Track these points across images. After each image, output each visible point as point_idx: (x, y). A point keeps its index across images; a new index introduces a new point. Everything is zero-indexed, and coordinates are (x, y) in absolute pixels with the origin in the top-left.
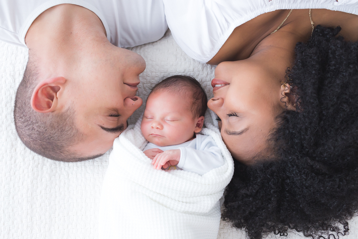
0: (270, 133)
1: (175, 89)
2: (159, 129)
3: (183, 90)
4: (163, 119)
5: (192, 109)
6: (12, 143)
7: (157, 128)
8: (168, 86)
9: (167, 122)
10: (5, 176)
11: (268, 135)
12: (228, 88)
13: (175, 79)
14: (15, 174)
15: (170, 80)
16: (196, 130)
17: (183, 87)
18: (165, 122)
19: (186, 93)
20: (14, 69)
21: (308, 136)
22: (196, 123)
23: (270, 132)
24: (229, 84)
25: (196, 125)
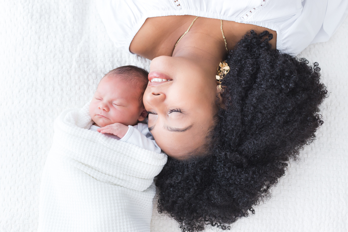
0: (208, 131)
1: (128, 77)
2: (105, 111)
3: (135, 80)
4: (111, 103)
5: (139, 98)
6: (33, 126)
7: (104, 110)
8: (122, 73)
9: (114, 105)
10: (27, 154)
11: (207, 132)
12: (172, 83)
13: (130, 69)
14: (36, 153)
15: (125, 69)
16: (140, 118)
17: (136, 77)
18: (112, 105)
19: (137, 83)
20: (37, 58)
21: (234, 136)
22: (141, 112)
23: (209, 129)
24: (171, 80)
25: (140, 114)
